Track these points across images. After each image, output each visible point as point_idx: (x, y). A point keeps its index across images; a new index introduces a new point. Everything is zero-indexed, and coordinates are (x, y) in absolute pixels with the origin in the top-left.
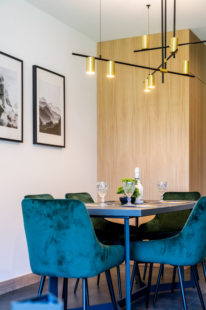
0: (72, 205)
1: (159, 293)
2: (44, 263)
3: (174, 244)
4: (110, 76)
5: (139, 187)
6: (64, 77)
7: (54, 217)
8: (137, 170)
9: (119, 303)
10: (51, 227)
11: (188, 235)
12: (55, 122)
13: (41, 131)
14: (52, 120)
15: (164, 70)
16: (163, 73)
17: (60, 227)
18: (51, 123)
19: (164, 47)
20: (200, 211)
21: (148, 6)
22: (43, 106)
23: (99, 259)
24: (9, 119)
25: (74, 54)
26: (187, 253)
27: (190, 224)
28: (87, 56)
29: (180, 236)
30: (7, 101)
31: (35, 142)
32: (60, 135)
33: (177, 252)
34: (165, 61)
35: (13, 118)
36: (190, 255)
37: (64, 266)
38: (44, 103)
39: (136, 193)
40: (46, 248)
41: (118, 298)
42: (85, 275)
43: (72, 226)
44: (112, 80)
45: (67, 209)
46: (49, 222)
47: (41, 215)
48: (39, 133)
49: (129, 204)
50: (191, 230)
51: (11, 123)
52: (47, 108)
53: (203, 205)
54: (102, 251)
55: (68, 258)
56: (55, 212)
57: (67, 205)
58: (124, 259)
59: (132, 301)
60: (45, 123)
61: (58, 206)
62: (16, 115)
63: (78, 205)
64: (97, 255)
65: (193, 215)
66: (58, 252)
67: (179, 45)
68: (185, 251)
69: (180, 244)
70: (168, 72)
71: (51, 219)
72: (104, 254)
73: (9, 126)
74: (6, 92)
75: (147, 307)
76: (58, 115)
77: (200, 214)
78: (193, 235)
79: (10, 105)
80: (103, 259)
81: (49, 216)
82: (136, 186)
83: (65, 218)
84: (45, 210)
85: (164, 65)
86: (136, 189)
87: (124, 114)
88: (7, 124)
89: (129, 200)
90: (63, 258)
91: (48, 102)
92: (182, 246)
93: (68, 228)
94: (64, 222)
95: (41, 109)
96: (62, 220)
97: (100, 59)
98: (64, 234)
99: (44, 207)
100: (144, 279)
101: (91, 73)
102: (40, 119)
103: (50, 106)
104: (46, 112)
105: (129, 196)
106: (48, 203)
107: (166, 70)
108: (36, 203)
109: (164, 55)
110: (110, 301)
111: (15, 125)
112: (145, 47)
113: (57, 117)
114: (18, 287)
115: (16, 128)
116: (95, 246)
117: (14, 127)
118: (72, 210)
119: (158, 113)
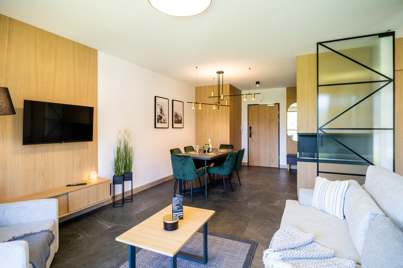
0: (188, 158)
1: (217, 182)
2: (178, 176)
3: (221, 168)
4: (200, 108)
5: (210, 146)
6: (183, 102)
7: (182, 161)
8: (210, 140)
9: (203, 187)
10: (181, 164)
11: (226, 165)
12: (180, 119)
13: (175, 123)
14: (179, 118)
15: (219, 105)
16: (219, 106)
17: (184, 164)
18: (179, 119)
19: (219, 97)
20: (230, 157)
21: (214, 79)
22: (176, 114)
23: (196, 174)
24: (164, 120)
25: (187, 102)
26: (226, 171)
27: (226, 162)
28: (192, 103)
29: (224, 166)
30: (163, 114)
31: (173, 127)
32: (182, 123)
33: (222, 171)
34: (219, 101)
35: (165, 120)
36: (227, 172)
37: (185, 177)
38: (176, 113)
39: (209, 149)
40: (179, 171)
41: (202, 186)
42: (191, 180)
43: (188, 164)
44: (201, 110)
45: (186, 159)
46: (180, 163)
47: (177, 160)
48: (174, 124)
49: (207, 153)
50: (227, 164)
51: (165, 122)
52: (177, 115)
53: (231, 155)
54: (197, 172)
55: (186, 174)
56: (182, 160)
57: (186, 157)
58: (205, 173)
59: (207, 186)
60: (176, 120)
61: (183, 158)
62: (166, 119)
63: (189, 158)
64: (196, 173)
65: (228, 159)
66: (183, 172)
67: (224, 96)
68: (225, 170)
69: (223, 168)
70: (221, 105)
71: (181, 162)
72: (198, 173)
73: (164, 123)
74: (163, 111)
75: (213, 188)
76: (181, 116)
77: (230, 158)
78: (228, 165)
79: (164, 116)
80: (197, 174)
81: (180, 161)
82: (209, 146)
83: (185, 161)
84: (179, 159)
85: (219, 103)
86: (209, 147)
87: (205, 114)
88: (163, 122)
89: (207, 151)
90: (185, 174)
91: (177, 112)
92: (224, 169)
93: (186, 165)
94: (185, 163)
95: (175, 115)
96: (184, 162)
97: (197, 103)
98: (185, 166)
99: (178, 158)
100: (212, 177)
101: (193, 108)
102: (175, 119)
103: (178, 113)
104: (177, 116)
105: (207, 150)
106: (180, 157)
107: (220, 105)
108: (176, 156)
109: (219, 99)
110: (200, 186)
111: (166, 122)
112: (212, 96)
113: (181, 117)
114: (167, 180)
115: (166, 123)
116: (195, 170)
117: (165, 123)
118: (188, 159)
119: (218, 114)
